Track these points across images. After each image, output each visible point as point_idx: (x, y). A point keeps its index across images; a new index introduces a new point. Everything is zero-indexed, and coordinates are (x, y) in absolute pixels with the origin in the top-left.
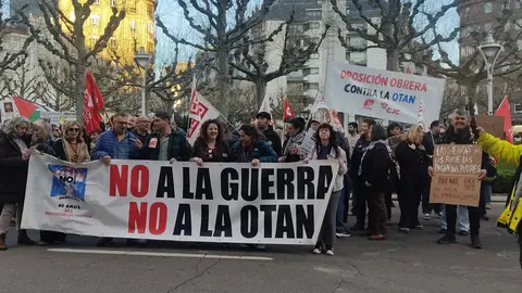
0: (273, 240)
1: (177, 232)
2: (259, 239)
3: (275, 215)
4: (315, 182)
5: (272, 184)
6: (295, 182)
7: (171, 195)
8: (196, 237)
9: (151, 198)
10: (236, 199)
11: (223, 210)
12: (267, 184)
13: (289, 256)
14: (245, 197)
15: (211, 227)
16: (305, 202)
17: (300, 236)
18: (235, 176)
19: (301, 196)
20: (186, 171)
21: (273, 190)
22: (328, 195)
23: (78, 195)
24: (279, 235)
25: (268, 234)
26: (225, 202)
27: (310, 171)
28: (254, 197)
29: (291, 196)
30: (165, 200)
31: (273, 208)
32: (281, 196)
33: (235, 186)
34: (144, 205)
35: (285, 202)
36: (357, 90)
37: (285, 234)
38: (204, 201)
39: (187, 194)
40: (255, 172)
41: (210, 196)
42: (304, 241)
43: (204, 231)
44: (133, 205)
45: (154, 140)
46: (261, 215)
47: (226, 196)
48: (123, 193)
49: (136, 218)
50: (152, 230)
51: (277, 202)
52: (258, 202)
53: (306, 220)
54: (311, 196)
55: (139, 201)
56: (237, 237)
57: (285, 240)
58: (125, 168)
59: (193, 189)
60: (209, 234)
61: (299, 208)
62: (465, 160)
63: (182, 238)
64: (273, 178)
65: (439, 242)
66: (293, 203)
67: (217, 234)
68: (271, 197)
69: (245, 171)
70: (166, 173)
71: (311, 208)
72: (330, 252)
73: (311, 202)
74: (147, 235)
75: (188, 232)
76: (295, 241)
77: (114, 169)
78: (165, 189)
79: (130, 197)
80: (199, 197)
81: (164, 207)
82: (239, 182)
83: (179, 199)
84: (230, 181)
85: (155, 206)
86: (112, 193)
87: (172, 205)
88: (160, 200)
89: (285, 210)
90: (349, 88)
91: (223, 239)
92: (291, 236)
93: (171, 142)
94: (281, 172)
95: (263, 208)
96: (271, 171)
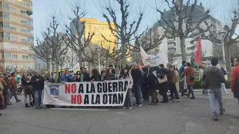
0: (112, 105)
1: (85, 103)
2: (108, 105)
3: (112, 97)
4: (124, 86)
6: (118, 86)
7: (83, 92)
8: (90, 105)
9: (77, 93)
10: (101, 92)
11: (98, 96)
12: (110, 87)
13: (115, 109)
14: (104, 92)
15: (94, 101)
16: (121, 93)
17: (119, 103)
18: (101, 86)
19: (119, 91)
20: (88, 85)
21: (112, 89)
23: (57, 94)
24: (113, 103)
25: (110, 103)
27: (122, 82)
28: (106, 91)
29: (117, 91)
30: (81, 94)
31: (112, 95)
32: (114, 91)
34: (75, 96)
35: (115, 93)
37: (115, 103)
38: (93, 93)
39: (87, 92)
40: (106, 83)
41: (94, 92)
42: (121, 105)
43: (93, 103)
44: (72, 96)
45: (79, 76)
46: (108, 97)
47: (99, 92)
48: (69, 92)
49: (73, 101)
50: (78, 103)
51: (113, 93)
52: (108, 93)
53: (121, 98)
54: (122, 91)
55: (74, 94)
56: (102, 104)
57: (115, 105)
58: (69, 85)
59: (89, 90)
61: (119, 94)
63: (86, 105)
64: (111, 85)
66: (117, 93)
67: (96, 103)
68: (111, 91)
69: (104, 84)
70: (81, 85)
71: (122, 94)
73: (122, 92)
74: (77, 105)
75: (88, 103)
76: (118, 105)
77: (66, 85)
78: (81, 90)
79: (71, 93)
80: (91, 92)
81: (81, 96)
82: (102, 87)
83: (85, 93)
84: (100, 87)
85: (78, 96)
86: (66, 93)
87: (83, 95)
88: (79, 94)
89: (115, 95)
91: (97, 105)
92: (117, 103)
93: (84, 76)
94: (114, 83)
95: (109, 95)
96: (111, 83)
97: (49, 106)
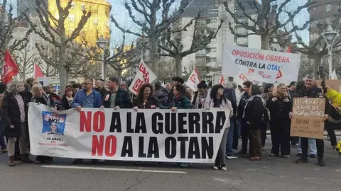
0: (186, 160)
1: (123, 155)
2: (177, 159)
3: (187, 143)
4: (214, 122)
5: (185, 123)
6: (201, 122)
7: (119, 130)
8: (135, 157)
9: (106, 133)
10: (162, 133)
11: (153, 140)
12: (182, 123)
13: (197, 171)
14: (168, 131)
15: (146, 151)
16: (207, 135)
17: (204, 157)
18: (161, 118)
19: (205, 131)
20: (129, 115)
21: (186, 127)
22: (222, 131)
23: (60, 131)
24: (190, 157)
25: (183, 156)
26: (154, 135)
27: (211, 115)
28: (173, 132)
29: (198, 131)
30: (115, 133)
31: (186, 139)
32: (191, 131)
33: (161, 125)
34: (102, 137)
35: (194, 135)
36: (243, 63)
37: (194, 156)
38: (141, 134)
39: (129, 130)
40: (174, 115)
41: (145, 131)
42: (207, 160)
43: (141, 154)
44: (95, 137)
46: (178, 144)
47: (155, 132)
48: (88, 130)
49: (97, 146)
50: (107, 154)
51: (189, 135)
52: (176, 135)
53: (208, 147)
54: (211, 131)
55: (98, 135)
56: (162, 158)
57: (194, 160)
58: (89, 113)
59: (133, 126)
60: (144, 156)
61: (204, 139)
62: (314, 108)
63: (127, 158)
64: (186, 119)
65: (296, 162)
66: (199, 136)
67: (150, 156)
68: (185, 131)
69: (167, 115)
70: (116, 116)
71: (211, 139)
72: (224, 168)
73: (211, 135)
74: (104, 157)
75: (131, 155)
76: (201, 161)
77: (82, 114)
78: (116, 126)
79: (93, 132)
80: (137, 131)
81: (114, 138)
82: (164, 121)
83: (124, 133)
84: (158, 121)
85: (109, 138)
86: (82, 130)
87: (120, 137)
88: (112, 134)
89: (194, 140)
90: (238, 61)
91: (153, 159)
92: (198, 157)
94: (191, 115)
95: (180, 139)
96: (185, 115)
97: (44, 160)
